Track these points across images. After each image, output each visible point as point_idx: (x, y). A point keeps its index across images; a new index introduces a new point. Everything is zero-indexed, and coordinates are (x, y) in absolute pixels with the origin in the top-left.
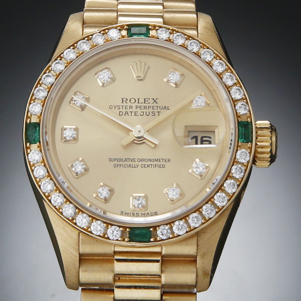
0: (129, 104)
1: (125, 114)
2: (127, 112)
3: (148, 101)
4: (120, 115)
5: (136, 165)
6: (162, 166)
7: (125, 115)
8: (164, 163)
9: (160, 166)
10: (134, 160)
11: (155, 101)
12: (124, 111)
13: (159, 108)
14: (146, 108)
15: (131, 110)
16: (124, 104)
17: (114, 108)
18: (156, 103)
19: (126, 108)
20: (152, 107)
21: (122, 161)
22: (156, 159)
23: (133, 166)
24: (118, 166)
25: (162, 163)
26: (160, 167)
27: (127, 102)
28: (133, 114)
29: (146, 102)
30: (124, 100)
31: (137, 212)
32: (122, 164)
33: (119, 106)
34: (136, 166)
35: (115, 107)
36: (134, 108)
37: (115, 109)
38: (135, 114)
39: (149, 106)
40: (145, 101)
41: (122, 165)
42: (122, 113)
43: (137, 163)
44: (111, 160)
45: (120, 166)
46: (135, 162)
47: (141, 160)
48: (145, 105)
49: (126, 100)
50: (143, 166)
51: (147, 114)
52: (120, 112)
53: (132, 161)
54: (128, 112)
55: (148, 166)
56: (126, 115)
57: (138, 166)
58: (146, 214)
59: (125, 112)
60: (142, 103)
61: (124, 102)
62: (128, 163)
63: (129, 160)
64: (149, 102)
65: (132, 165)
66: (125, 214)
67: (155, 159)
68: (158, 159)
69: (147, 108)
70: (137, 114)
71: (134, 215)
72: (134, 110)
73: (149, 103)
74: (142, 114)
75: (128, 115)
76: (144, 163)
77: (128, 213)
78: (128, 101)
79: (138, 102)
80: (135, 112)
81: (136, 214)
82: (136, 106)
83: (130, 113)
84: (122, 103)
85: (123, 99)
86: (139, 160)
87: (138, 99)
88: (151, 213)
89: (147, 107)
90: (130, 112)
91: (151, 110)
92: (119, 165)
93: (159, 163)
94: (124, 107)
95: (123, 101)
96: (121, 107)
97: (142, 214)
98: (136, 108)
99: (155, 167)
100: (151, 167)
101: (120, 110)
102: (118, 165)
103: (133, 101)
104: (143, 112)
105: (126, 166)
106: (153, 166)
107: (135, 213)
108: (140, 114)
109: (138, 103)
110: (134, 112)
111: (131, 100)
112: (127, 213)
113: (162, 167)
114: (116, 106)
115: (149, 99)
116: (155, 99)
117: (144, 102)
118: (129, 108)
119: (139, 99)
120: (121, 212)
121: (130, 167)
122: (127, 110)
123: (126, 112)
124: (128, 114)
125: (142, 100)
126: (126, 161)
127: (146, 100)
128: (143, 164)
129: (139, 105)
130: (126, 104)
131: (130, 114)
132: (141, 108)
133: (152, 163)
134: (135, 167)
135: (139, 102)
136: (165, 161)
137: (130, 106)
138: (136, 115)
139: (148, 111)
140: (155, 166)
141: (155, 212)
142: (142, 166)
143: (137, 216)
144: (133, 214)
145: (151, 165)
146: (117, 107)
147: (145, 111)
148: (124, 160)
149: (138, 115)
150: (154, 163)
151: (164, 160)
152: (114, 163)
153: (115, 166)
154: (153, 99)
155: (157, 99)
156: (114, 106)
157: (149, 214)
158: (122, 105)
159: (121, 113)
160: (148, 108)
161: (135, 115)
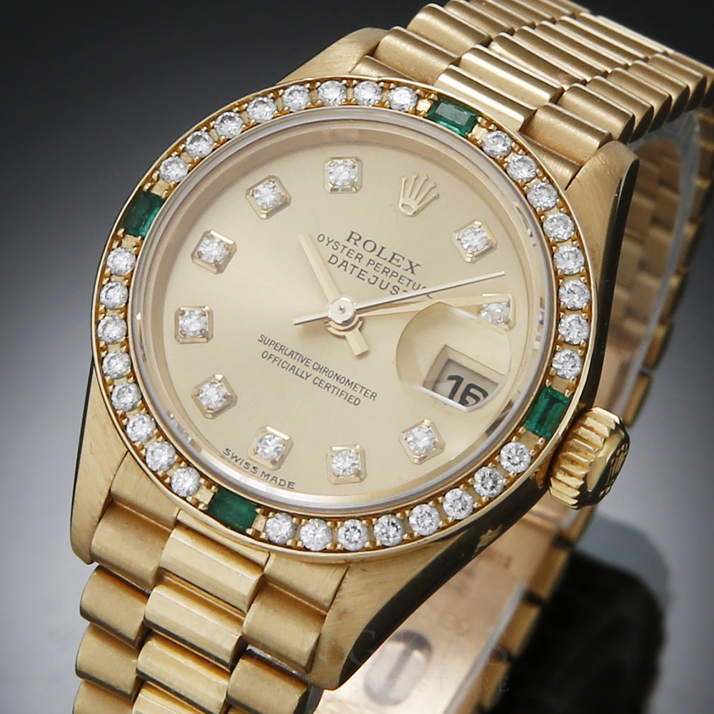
0: (359, 249)
1: (342, 264)
2: (347, 263)
3: (398, 261)
4: (329, 261)
5: (305, 373)
6: (354, 399)
7: (339, 267)
8: (361, 396)
9: (350, 398)
10: (307, 362)
11: (412, 268)
12: (342, 257)
13: (411, 284)
14: (387, 272)
15: (356, 263)
16: (350, 245)
17: (327, 243)
18: (413, 272)
19: (349, 252)
20: (399, 276)
21: (284, 352)
22: (350, 382)
23: (299, 373)
24: (270, 357)
25: (357, 394)
26: (348, 401)
27: (357, 242)
28: (357, 271)
29: (394, 261)
30: (354, 236)
31: (256, 466)
32: (281, 358)
33: (337, 244)
34: (304, 375)
35: (329, 242)
36: (365, 261)
37: (327, 245)
38: (360, 273)
39: (394, 272)
40: (393, 258)
41: (279, 360)
42: (336, 259)
43: (309, 370)
44: (263, 340)
45: (275, 360)
46: (308, 366)
47: (320, 369)
48: (389, 265)
49: (358, 237)
50: (319, 382)
51: (383, 287)
52: (333, 255)
53: (302, 361)
54: (349, 265)
55: (328, 387)
56: (341, 267)
57: (307, 377)
58: (270, 478)
59: (342, 261)
60: (385, 259)
61: (351, 240)
62: (292, 362)
63: (298, 356)
64: (399, 264)
65: (299, 369)
66: (232, 458)
67: (348, 381)
68: (353, 383)
69: (389, 274)
70: (363, 275)
71: (248, 468)
72: (362, 265)
73: (399, 266)
74: (372, 281)
75: (345, 270)
76: (323, 376)
77: (238, 458)
78: (360, 243)
79: (377, 253)
80: (362, 270)
81: (251, 468)
82: (371, 260)
83: (352, 267)
84: (348, 240)
85: (354, 234)
86: (316, 366)
87: (381, 248)
88: (281, 480)
89: (391, 272)
90: (352, 265)
91: (394, 281)
92: (274, 358)
93: (351, 392)
94: (346, 251)
95: (350, 237)
96: (341, 248)
97: (263, 472)
98: (369, 263)
99: (340, 396)
100: (332, 393)
101: (335, 253)
102: (271, 355)
103: (370, 246)
104: (377, 278)
105: (285, 365)
106: (336, 390)
107: (253, 464)
108: (369, 279)
109: (378, 255)
110: (360, 270)
111: (368, 243)
112: (236, 457)
113: (353, 401)
114: (332, 241)
115: (403, 258)
116: (413, 265)
117: (389, 260)
118: (354, 256)
119: (383, 248)
120: (227, 450)
121: (292, 371)
122: (347, 259)
123: (344, 261)
124: (346, 267)
125: (387, 254)
126: (290, 356)
127: (396, 257)
128: (321, 378)
129: (378, 260)
130: (354, 247)
131: (350, 268)
132: (377, 269)
133: (338, 384)
134: (301, 376)
135: (381, 256)
136: (366, 392)
137: (358, 254)
138: (361, 276)
139: (387, 280)
140: (341, 394)
141: (290, 483)
142: (317, 381)
143: (251, 471)
144: (246, 463)
145: (335, 388)
146: (332, 243)
147: (381, 276)
148: (287, 353)
149: (364, 280)
150: (342, 387)
151: (364, 391)
152: (266, 348)
153: (264, 356)
154: (411, 263)
155: (418, 265)
156: (328, 238)
157: (276, 481)
158: (346, 244)
159: (334, 257)
160: (392, 275)
161: (358, 276)
